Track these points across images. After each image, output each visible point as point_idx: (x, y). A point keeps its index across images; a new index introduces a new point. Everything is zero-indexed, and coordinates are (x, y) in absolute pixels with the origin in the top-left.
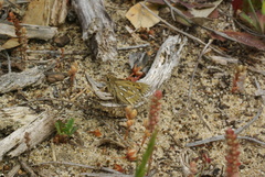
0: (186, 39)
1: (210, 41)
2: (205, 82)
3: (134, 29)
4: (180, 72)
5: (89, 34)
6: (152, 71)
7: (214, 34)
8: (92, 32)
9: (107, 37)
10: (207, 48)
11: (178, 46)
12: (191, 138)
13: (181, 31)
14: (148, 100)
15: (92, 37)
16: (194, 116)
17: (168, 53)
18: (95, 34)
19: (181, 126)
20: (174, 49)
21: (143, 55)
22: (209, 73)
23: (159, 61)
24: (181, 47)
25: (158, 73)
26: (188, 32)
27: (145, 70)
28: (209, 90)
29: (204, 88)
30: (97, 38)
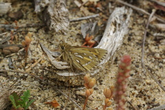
0: (131, 11)
1: (154, 11)
2: (153, 48)
3: (82, 2)
4: (129, 40)
5: (41, 7)
6: (105, 39)
7: (156, 4)
8: (44, 5)
9: (59, 8)
10: (152, 17)
11: (125, 16)
12: (149, 104)
13: (126, 3)
14: (103, 68)
15: (44, 10)
16: (148, 81)
17: (118, 22)
18: (47, 7)
19: (136, 92)
20: (122, 18)
21: (94, 24)
22: (156, 40)
23: (110, 29)
24: (128, 16)
25: (111, 41)
26: (133, 4)
27: (96, 39)
28: (158, 56)
29: (153, 54)
30: (50, 10)
